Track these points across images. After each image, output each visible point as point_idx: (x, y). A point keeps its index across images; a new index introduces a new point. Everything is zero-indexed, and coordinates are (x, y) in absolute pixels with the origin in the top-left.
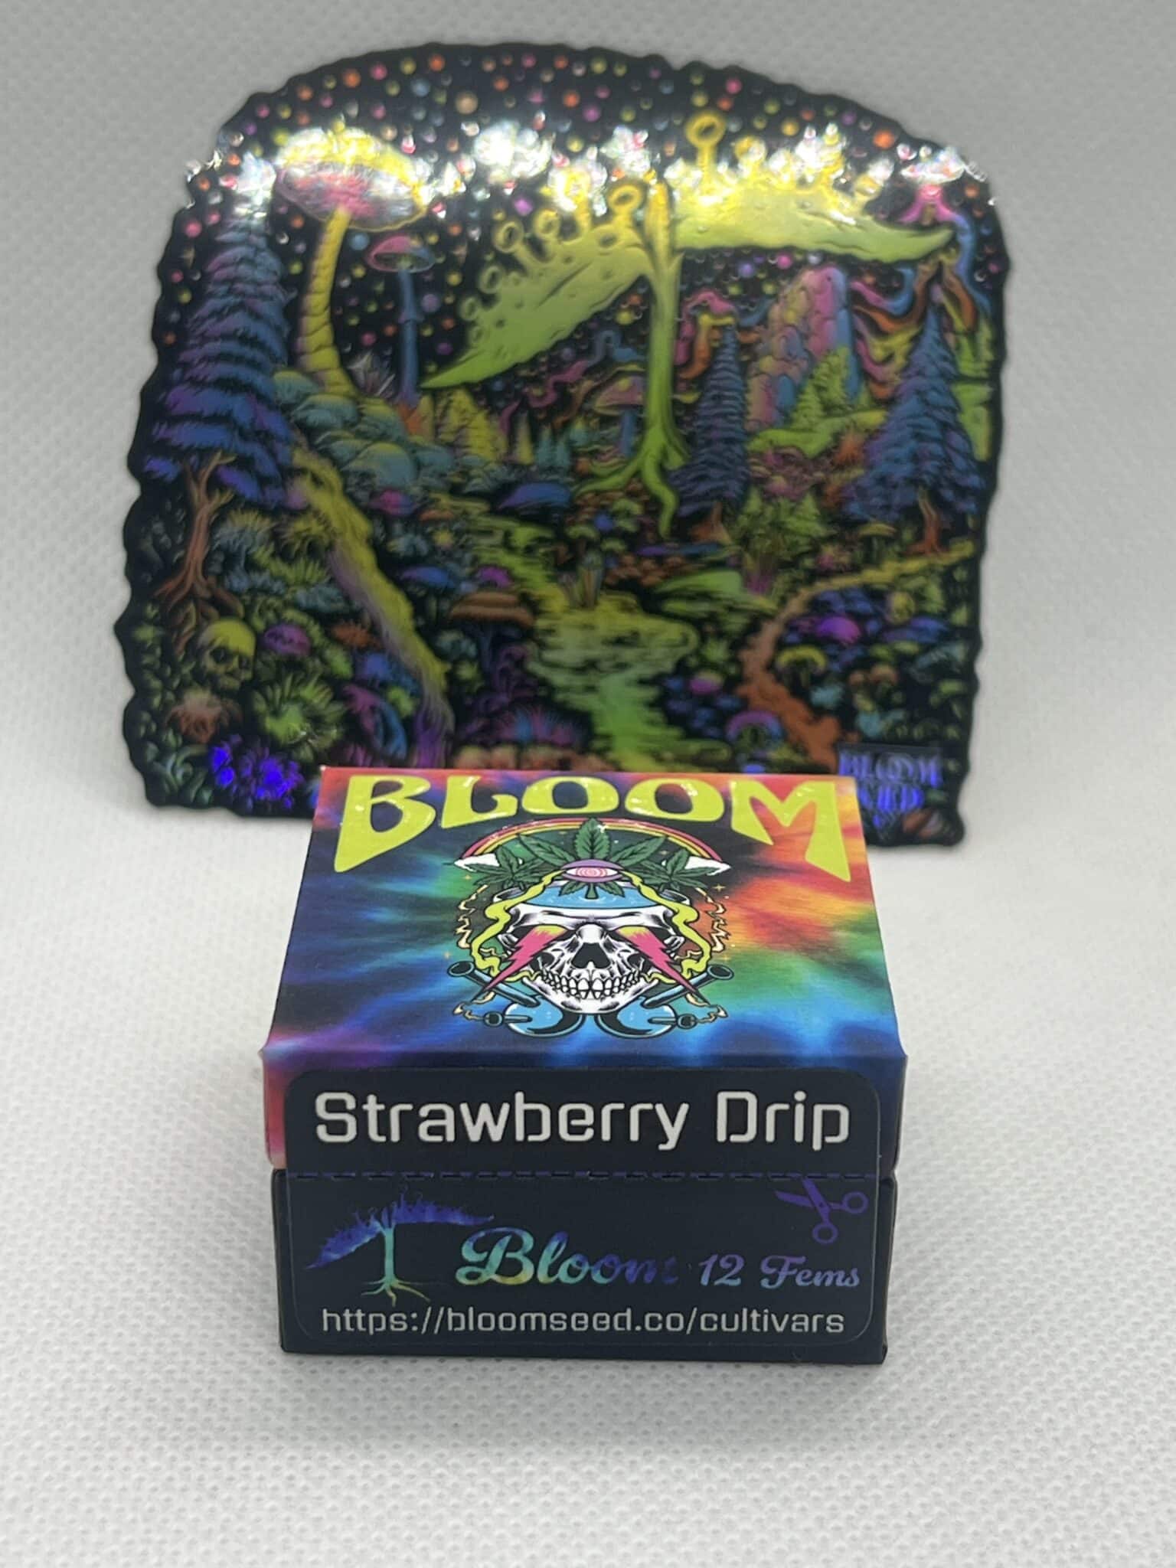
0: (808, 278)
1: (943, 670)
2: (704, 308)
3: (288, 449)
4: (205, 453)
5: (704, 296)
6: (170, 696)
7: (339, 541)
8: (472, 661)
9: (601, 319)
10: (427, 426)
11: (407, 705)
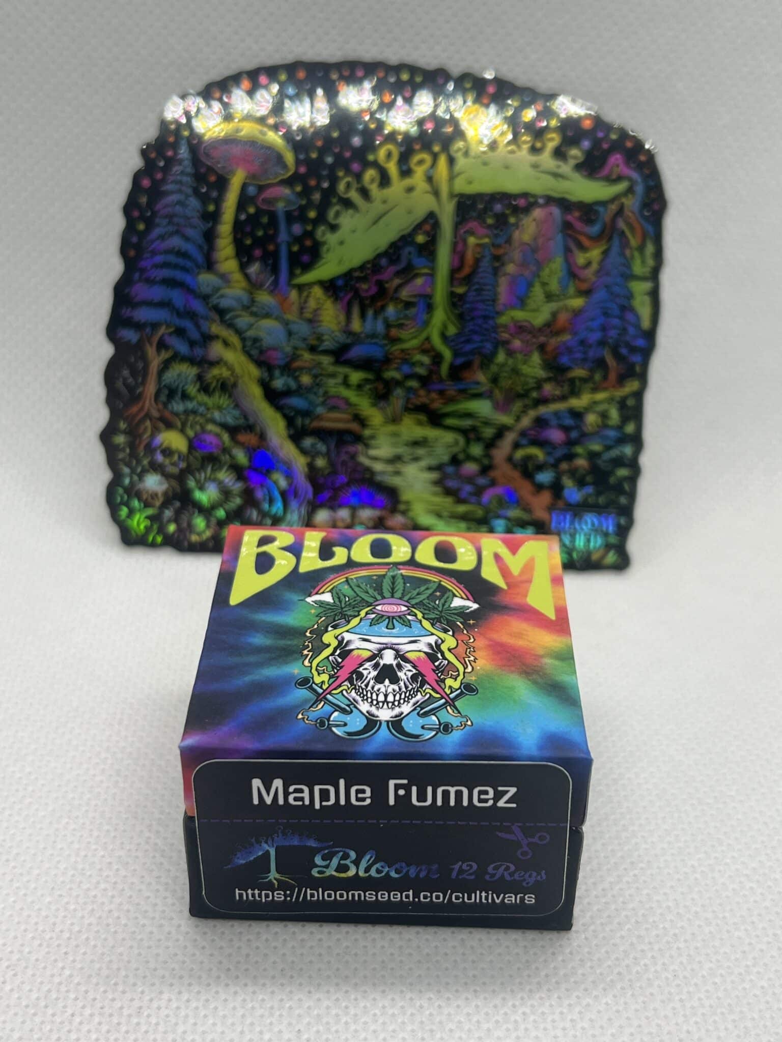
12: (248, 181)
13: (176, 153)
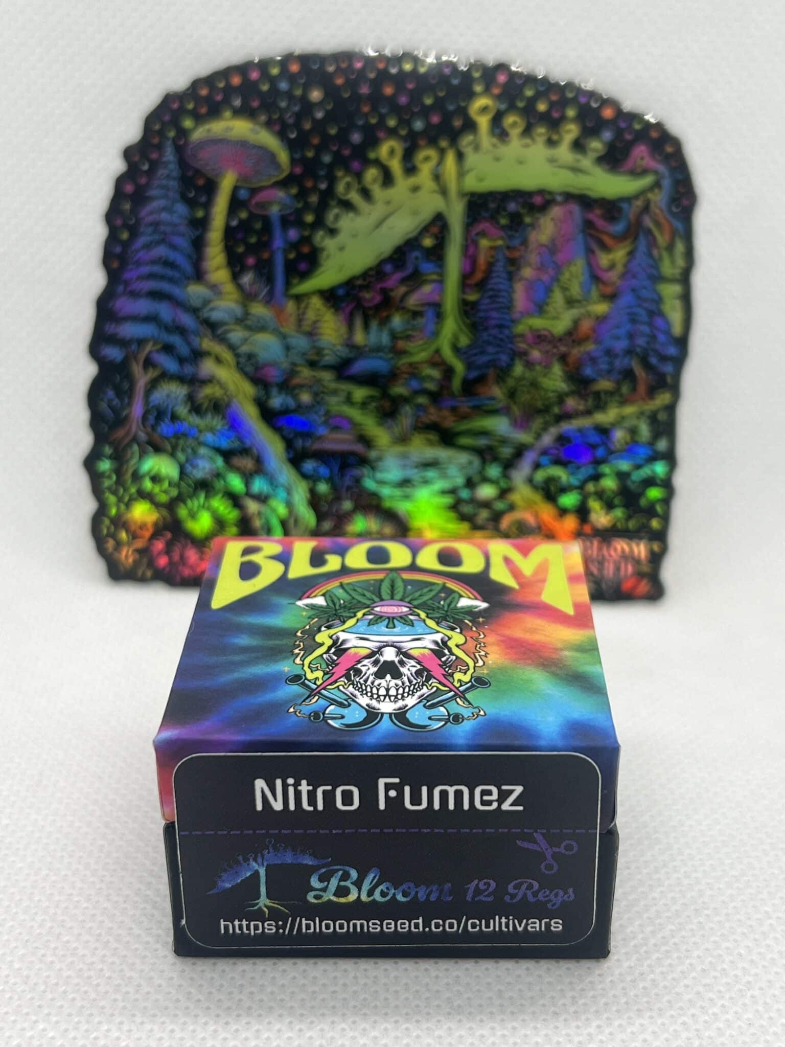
12: (239, 184)
13: (161, 156)
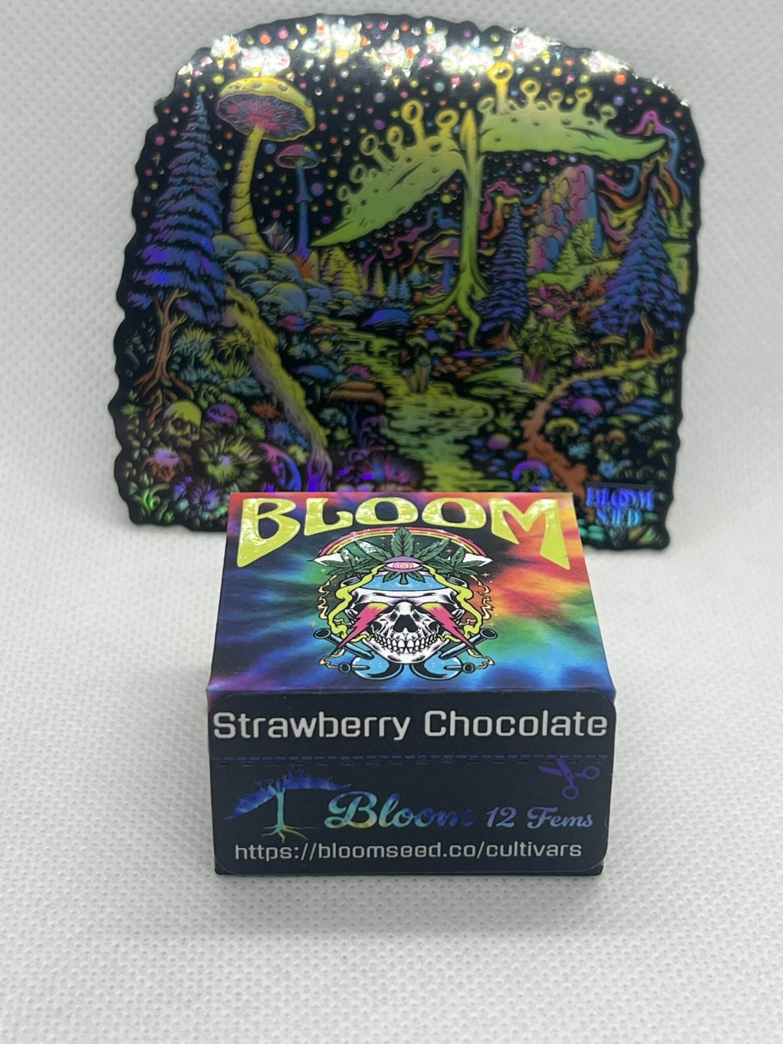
0: (569, 172)
1: (656, 433)
2: (500, 193)
3: (224, 287)
4: (168, 290)
5: (500, 184)
6: (145, 452)
7: (256, 349)
8: (343, 427)
9: (431, 200)
10: (315, 272)
11: (301, 457)
12: (266, 138)
13: (191, 110)
